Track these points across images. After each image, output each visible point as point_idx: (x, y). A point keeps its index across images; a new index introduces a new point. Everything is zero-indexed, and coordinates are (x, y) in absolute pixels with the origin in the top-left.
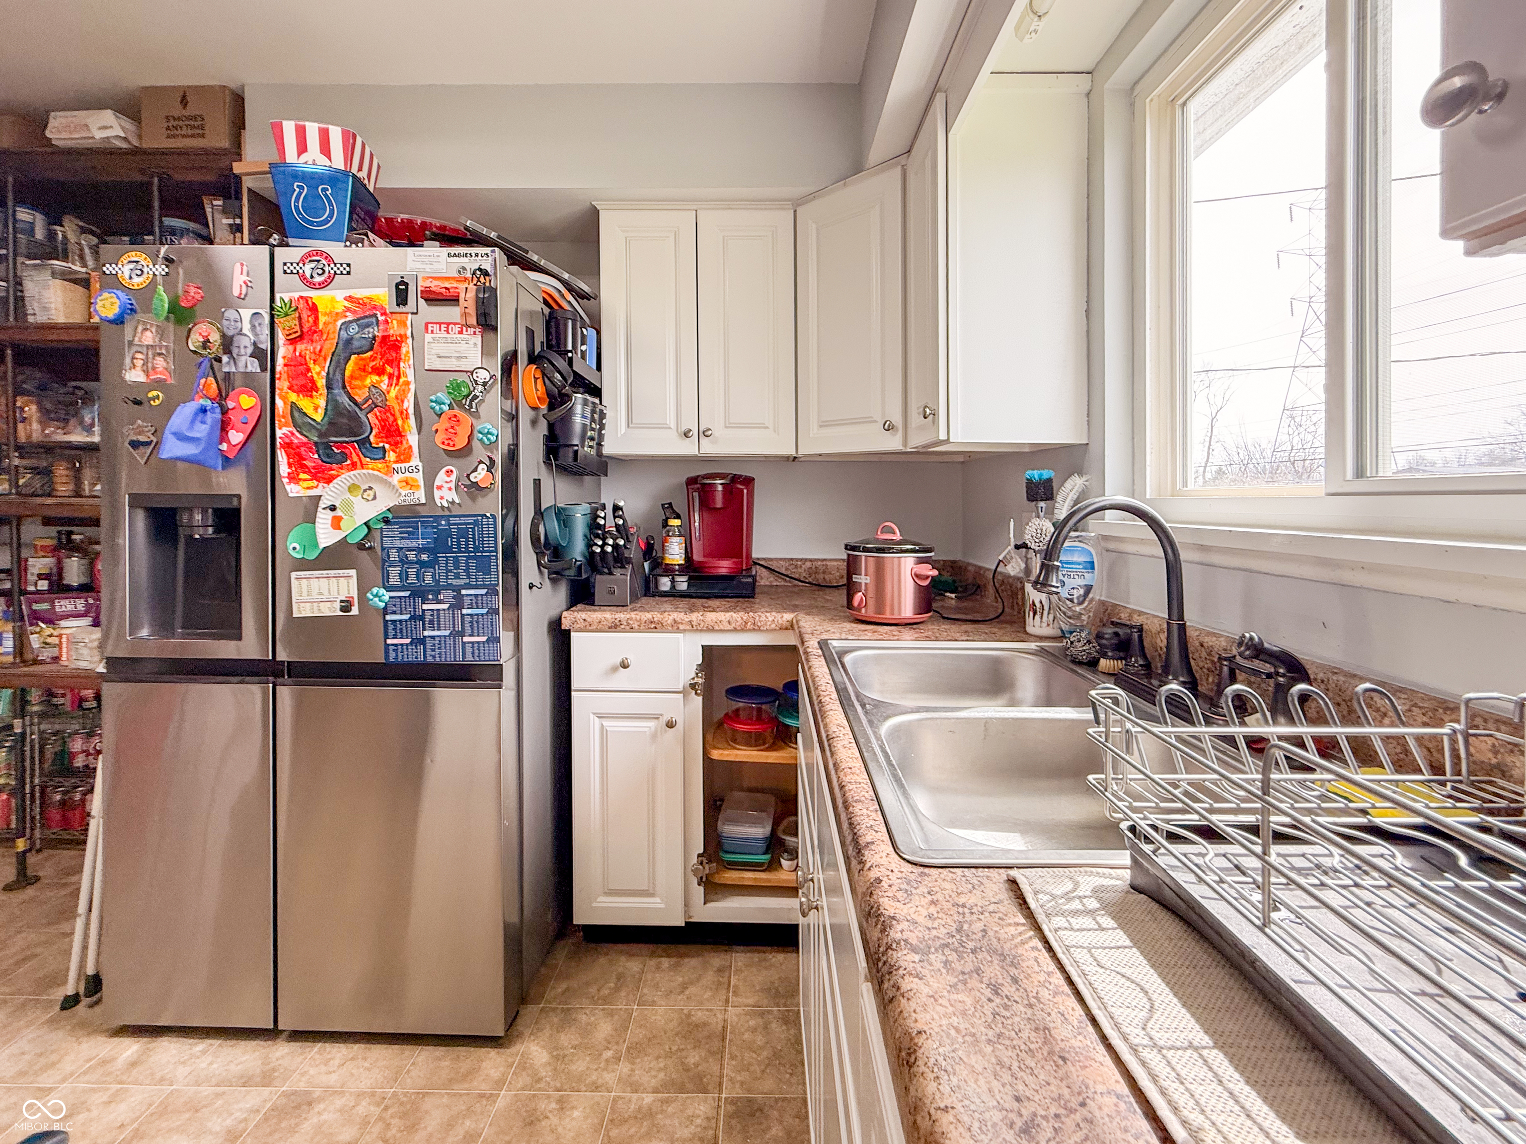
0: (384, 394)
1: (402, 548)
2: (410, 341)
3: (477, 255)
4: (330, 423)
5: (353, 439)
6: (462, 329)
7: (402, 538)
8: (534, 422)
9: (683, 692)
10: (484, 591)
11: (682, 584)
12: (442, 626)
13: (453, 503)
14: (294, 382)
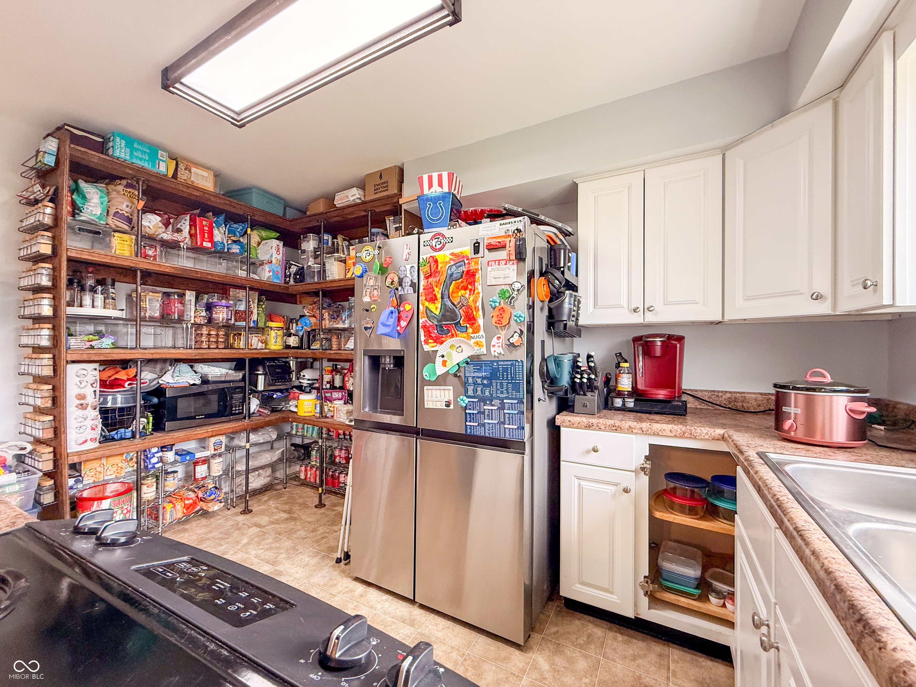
0: (467, 299)
1: (474, 377)
2: (480, 271)
3: (515, 222)
4: (442, 315)
5: (453, 322)
6: (506, 262)
7: (475, 372)
8: (542, 309)
9: (636, 471)
10: (516, 401)
11: (630, 403)
12: (494, 418)
13: (500, 354)
14: (427, 297)
